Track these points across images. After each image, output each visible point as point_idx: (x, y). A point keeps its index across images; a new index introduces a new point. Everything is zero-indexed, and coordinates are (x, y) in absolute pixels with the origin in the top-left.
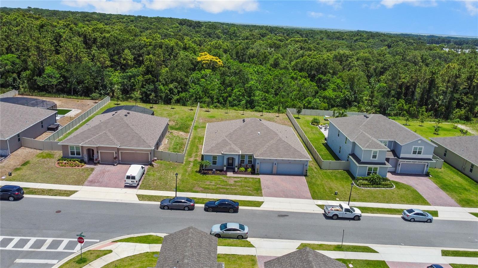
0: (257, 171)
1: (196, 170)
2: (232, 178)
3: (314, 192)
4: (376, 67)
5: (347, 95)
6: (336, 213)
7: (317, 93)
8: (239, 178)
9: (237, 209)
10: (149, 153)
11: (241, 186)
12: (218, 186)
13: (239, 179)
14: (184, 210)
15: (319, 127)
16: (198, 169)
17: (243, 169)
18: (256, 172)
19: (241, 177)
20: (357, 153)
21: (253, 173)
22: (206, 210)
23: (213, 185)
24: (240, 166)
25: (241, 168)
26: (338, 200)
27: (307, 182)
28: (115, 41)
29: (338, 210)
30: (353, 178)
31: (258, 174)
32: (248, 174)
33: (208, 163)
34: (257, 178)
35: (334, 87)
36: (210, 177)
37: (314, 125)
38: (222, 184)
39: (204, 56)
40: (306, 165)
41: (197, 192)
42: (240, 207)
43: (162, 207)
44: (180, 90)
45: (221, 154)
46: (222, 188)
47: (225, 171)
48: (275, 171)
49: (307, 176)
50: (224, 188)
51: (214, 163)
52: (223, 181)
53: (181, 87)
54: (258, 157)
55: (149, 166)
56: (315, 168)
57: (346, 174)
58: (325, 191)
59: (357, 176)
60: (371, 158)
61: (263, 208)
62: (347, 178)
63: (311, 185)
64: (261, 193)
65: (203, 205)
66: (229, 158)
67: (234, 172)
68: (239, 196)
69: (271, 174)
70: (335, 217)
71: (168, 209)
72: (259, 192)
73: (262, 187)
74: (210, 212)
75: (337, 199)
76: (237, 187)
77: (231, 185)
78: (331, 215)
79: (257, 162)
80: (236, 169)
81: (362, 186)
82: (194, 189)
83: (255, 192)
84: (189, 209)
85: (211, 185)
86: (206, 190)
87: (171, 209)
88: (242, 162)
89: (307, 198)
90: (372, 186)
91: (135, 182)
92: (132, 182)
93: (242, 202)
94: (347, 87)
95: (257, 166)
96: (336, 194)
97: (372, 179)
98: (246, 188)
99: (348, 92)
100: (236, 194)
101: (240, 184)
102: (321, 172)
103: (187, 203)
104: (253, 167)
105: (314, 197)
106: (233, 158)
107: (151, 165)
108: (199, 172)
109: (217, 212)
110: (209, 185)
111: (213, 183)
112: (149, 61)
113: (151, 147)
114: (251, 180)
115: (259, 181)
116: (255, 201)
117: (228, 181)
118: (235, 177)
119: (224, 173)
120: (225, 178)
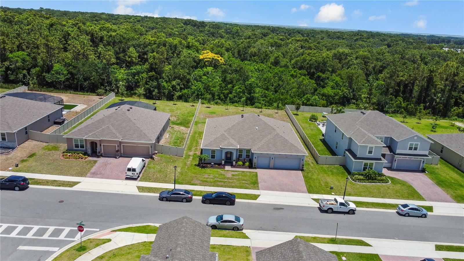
0: (255, 165)
1: (195, 164)
2: (229, 172)
3: (310, 186)
4: (375, 65)
5: (345, 93)
6: (331, 206)
7: (316, 90)
8: (236, 171)
9: (234, 201)
10: (150, 146)
11: (238, 180)
12: (216, 179)
13: (236, 173)
14: (182, 201)
15: (317, 123)
16: (197, 163)
17: (240, 163)
18: (253, 166)
19: (238, 171)
20: (353, 149)
21: (251, 167)
22: (204, 202)
23: (211, 178)
24: (238, 160)
25: (239, 162)
26: (333, 195)
27: (303, 176)
28: (120, 39)
29: (332, 204)
30: (349, 173)
31: (255, 168)
32: (246, 168)
33: (207, 157)
34: (254, 172)
35: (333, 85)
36: (208, 170)
37: (312, 121)
38: (220, 177)
39: (206, 54)
40: (303, 160)
41: (195, 185)
42: (237, 200)
43: (161, 199)
44: (183, 86)
45: (219, 149)
46: (220, 181)
47: (224, 165)
48: (272, 165)
49: (303, 171)
50: (222, 182)
51: (213, 157)
52: (221, 174)
53: (183, 84)
54: (255, 151)
55: (150, 159)
56: (312, 163)
57: (342, 169)
58: (320, 185)
59: (353, 171)
60: (367, 154)
61: (259, 201)
62: (343, 173)
63: (307, 179)
64: (258, 186)
65: (201, 198)
66: (227, 152)
67: (232, 166)
68: (236, 189)
69: (268, 168)
70: (330, 211)
71: (167, 200)
72: (256, 185)
73: (259, 181)
74: (207, 204)
75: (332, 193)
76: (235, 181)
77: (228, 178)
78: (326, 209)
79: (254, 156)
80: (234, 163)
81: (357, 181)
82: (193, 182)
83: (252, 185)
84: (187, 201)
85: (209, 178)
86: (204, 183)
87: (170, 201)
88: (240, 156)
89: (303, 192)
90: (367, 181)
91: (136, 174)
92: (132, 174)
93: (239, 195)
94: (345, 85)
95: (255, 161)
96: (331, 188)
97: (367, 174)
98: (243, 182)
99: (347, 89)
100: (233, 187)
101: (237, 177)
102: (317, 166)
103: (185, 195)
104: (251, 161)
105: (310, 192)
106: (231, 152)
107: (152, 158)
108: (198, 165)
109: (214, 204)
110: (208, 178)
111: (211, 177)
112: (153, 59)
113: (152, 141)
114: (248, 174)
115: (256, 175)
116: (252, 194)
117: (226, 174)
118: (233, 171)
119: (222, 167)
120: (223, 172)
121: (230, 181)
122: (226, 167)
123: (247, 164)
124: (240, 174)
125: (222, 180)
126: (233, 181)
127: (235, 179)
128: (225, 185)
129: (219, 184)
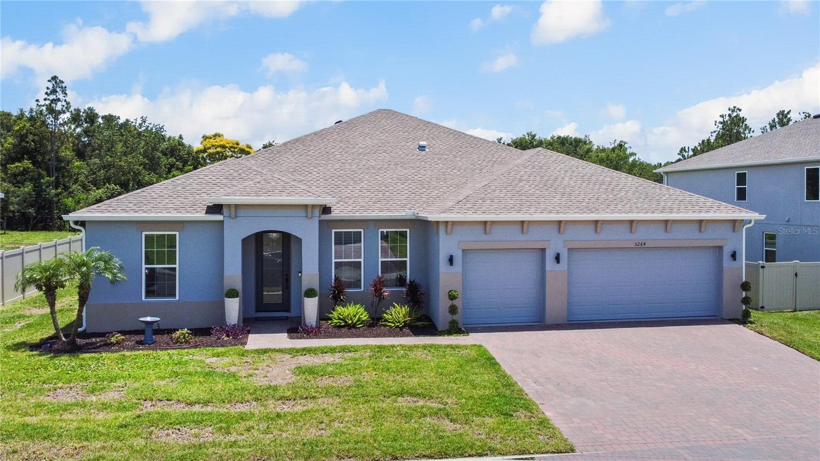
0: (453, 310)
1: (22, 340)
16: (40, 336)
21: (426, 324)
24: (333, 298)
31: (455, 329)
32: (394, 334)
34: (466, 349)
36: (100, 362)
40: (733, 255)
45: (201, 215)
47: (236, 327)
51: (161, 284)
54: (444, 212)
64: (545, 424)
66: (257, 235)
67: (296, 327)
69: (538, 324)
79: (446, 245)
80: (311, 307)
95: (448, 281)
104: (420, 292)
108: (40, 345)
117: (251, 372)
118: (304, 349)
119: (226, 339)
120: (227, 360)
121: (286, 408)
122: (251, 337)
123: (398, 315)
125: (209, 409)
126: (305, 408)
127: (328, 392)
128: (234, 444)
129: (163, 439)
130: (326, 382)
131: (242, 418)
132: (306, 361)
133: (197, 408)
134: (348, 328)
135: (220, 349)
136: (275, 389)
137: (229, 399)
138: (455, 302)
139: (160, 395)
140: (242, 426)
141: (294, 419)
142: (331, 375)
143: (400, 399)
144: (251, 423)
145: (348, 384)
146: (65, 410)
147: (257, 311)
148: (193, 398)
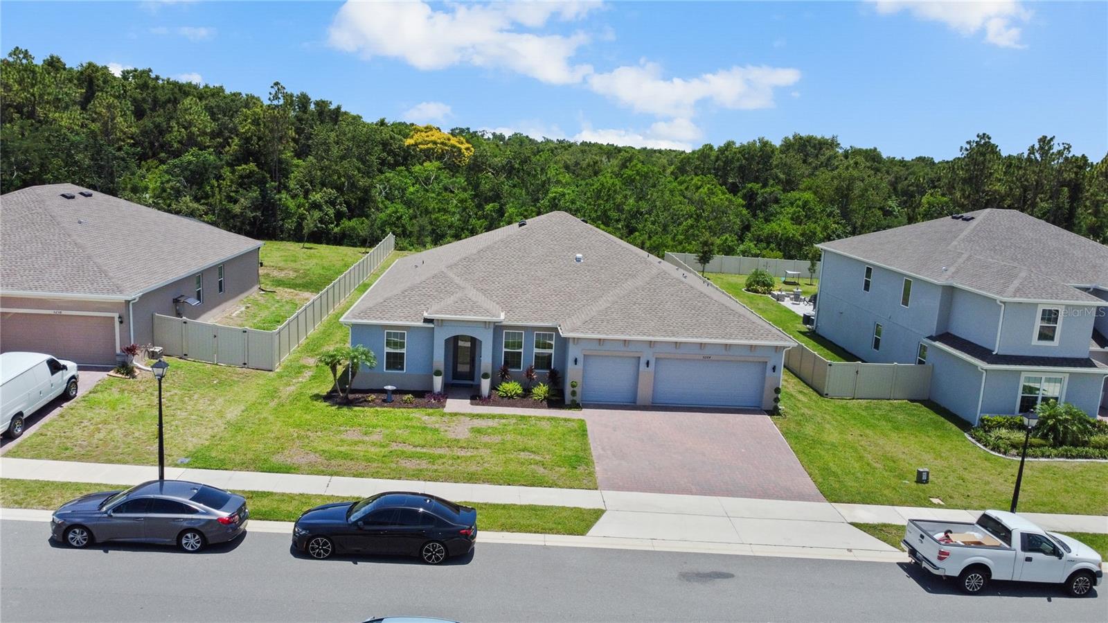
0: (574, 393)
2: (463, 419)
3: (826, 471)
8: (493, 417)
9: (470, 543)
10: (116, 315)
11: (502, 448)
12: (394, 447)
13: (490, 423)
14: (178, 548)
15: (773, 296)
16: (326, 388)
17: (512, 387)
18: (567, 401)
19: (502, 417)
20: (964, 327)
21: (557, 399)
22: (303, 547)
23: (374, 444)
24: (501, 375)
25: (505, 384)
26: (939, 506)
27: (784, 434)
29: (978, 544)
30: (965, 425)
31: (576, 406)
32: (536, 405)
34: (574, 420)
35: (795, 213)
36: (366, 414)
37: (756, 291)
38: (417, 439)
39: (423, 134)
40: (774, 369)
44: (344, 209)
45: (421, 324)
46: (410, 457)
47: (439, 394)
49: (779, 414)
50: (420, 457)
51: (395, 361)
52: (424, 428)
53: (348, 203)
55: (111, 373)
56: (801, 392)
58: (868, 469)
61: (596, 538)
63: (804, 446)
64: (591, 474)
65: (288, 528)
66: (456, 339)
67: (475, 396)
68: (486, 486)
69: (633, 405)
70: (975, 580)
71: (91, 544)
72: (581, 469)
73: (593, 453)
74: (318, 557)
75: (935, 501)
76: (482, 452)
77: (453, 444)
78: (952, 568)
79: (573, 351)
80: (485, 385)
81: (1013, 452)
82: (277, 459)
83: (563, 470)
85: (362, 442)
86: (330, 466)
87: (107, 546)
88: (512, 360)
89: (801, 497)
90: (1054, 452)
93: (500, 512)
94: (831, 212)
95: (573, 373)
96: (921, 479)
97: (1051, 422)
99: (835, 223)
100: (471, 478)
101: (497, 439)
103: (194, 510)
104: (556, 379)
105: (833, 496)
106: (473, 340)
107: (127, 369)
108: (329, 397)
109: (355, 557)
110: (356, 443)
111: (375, 438)
112: (252, 123)
113: (121, 292)
114: (544, 425)
115: (583, 433)
116: (563, 508)
117: (447, 428)
118: (477, 415)
119: (434, 402)
120: (434, 418)
121: (462, 453)
122: (449, 401)
123: (541, 390)
124: (511, 428)
125: (424, 450)
126: (472, 454)
127: (486, 446)
128: (436, 471)
129: (404, 465)
130: (486, 439)
131: (440, 457)
132: (478, 423)
133: (418, 449)
134: (509, 400)
135: (431, 411)
136: (458, 441)
137: (434, 445)
138: (575, 389)
139: (399, 440)
140: (440, 461)
141: (467, 459)
142: (489, 434)
143: (522, 453)
144: (444, 460)
145: (497, 441)
146: (356, 445)
147: (453, 379)
148: (417, 444)
